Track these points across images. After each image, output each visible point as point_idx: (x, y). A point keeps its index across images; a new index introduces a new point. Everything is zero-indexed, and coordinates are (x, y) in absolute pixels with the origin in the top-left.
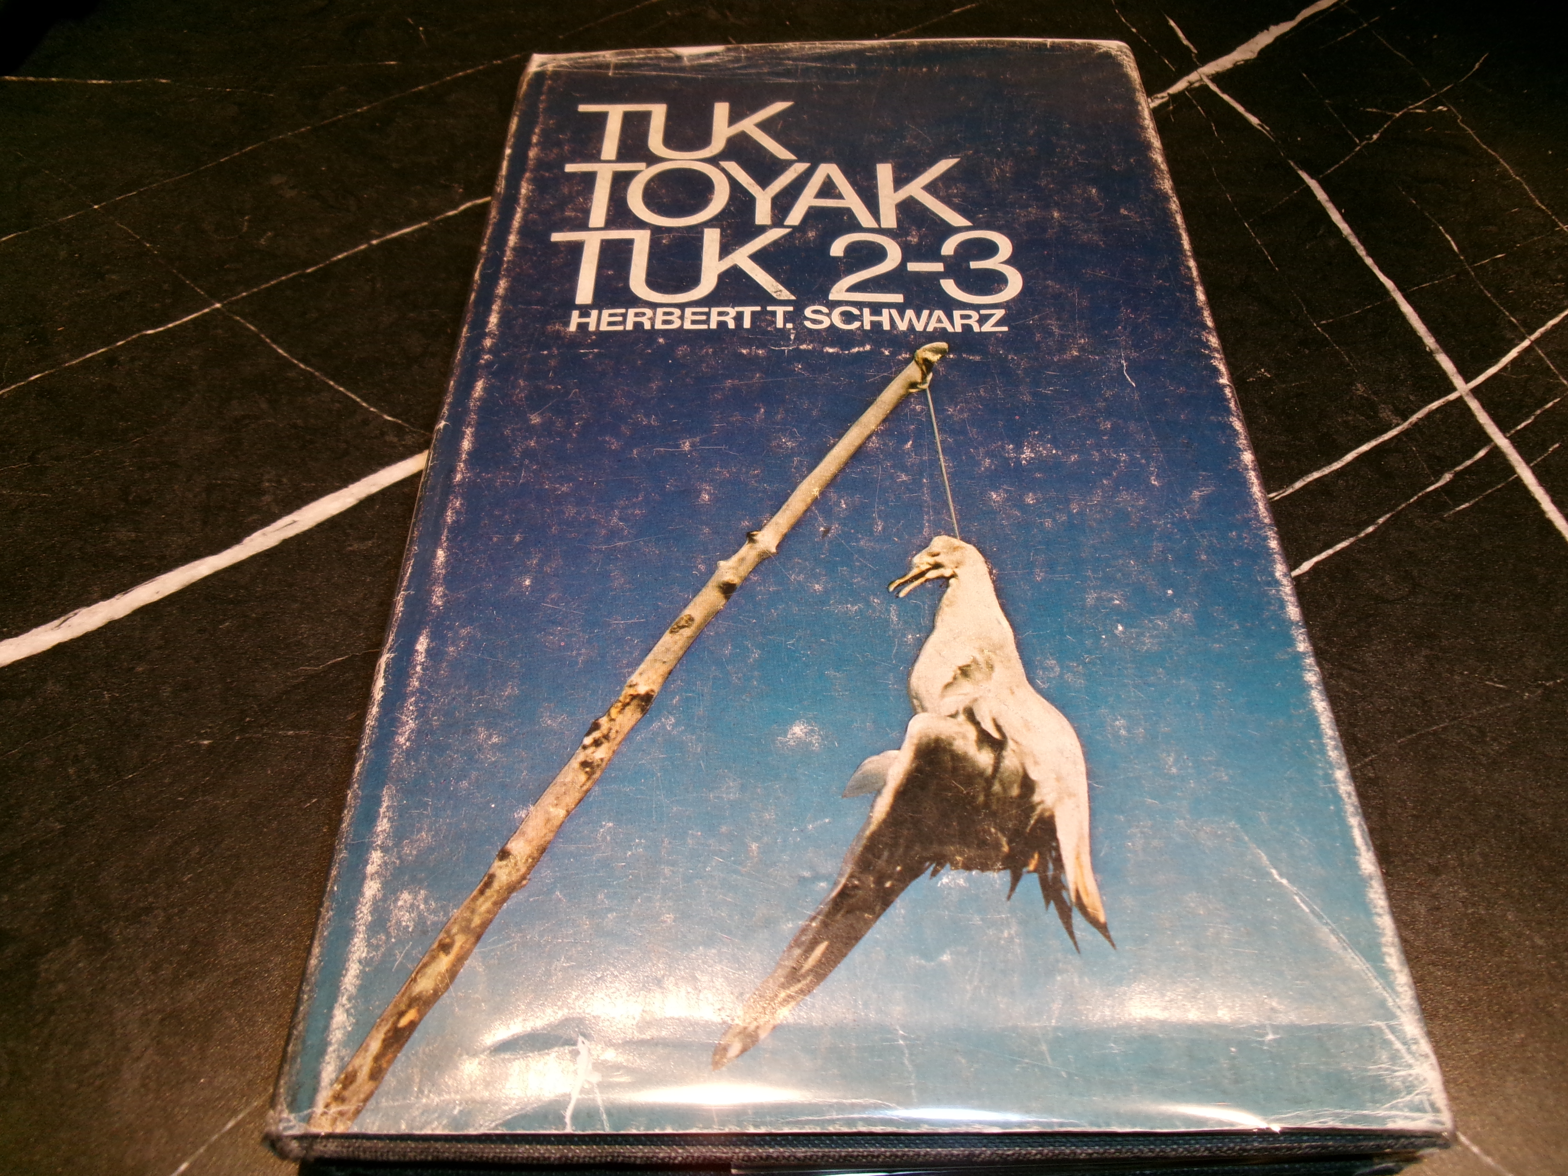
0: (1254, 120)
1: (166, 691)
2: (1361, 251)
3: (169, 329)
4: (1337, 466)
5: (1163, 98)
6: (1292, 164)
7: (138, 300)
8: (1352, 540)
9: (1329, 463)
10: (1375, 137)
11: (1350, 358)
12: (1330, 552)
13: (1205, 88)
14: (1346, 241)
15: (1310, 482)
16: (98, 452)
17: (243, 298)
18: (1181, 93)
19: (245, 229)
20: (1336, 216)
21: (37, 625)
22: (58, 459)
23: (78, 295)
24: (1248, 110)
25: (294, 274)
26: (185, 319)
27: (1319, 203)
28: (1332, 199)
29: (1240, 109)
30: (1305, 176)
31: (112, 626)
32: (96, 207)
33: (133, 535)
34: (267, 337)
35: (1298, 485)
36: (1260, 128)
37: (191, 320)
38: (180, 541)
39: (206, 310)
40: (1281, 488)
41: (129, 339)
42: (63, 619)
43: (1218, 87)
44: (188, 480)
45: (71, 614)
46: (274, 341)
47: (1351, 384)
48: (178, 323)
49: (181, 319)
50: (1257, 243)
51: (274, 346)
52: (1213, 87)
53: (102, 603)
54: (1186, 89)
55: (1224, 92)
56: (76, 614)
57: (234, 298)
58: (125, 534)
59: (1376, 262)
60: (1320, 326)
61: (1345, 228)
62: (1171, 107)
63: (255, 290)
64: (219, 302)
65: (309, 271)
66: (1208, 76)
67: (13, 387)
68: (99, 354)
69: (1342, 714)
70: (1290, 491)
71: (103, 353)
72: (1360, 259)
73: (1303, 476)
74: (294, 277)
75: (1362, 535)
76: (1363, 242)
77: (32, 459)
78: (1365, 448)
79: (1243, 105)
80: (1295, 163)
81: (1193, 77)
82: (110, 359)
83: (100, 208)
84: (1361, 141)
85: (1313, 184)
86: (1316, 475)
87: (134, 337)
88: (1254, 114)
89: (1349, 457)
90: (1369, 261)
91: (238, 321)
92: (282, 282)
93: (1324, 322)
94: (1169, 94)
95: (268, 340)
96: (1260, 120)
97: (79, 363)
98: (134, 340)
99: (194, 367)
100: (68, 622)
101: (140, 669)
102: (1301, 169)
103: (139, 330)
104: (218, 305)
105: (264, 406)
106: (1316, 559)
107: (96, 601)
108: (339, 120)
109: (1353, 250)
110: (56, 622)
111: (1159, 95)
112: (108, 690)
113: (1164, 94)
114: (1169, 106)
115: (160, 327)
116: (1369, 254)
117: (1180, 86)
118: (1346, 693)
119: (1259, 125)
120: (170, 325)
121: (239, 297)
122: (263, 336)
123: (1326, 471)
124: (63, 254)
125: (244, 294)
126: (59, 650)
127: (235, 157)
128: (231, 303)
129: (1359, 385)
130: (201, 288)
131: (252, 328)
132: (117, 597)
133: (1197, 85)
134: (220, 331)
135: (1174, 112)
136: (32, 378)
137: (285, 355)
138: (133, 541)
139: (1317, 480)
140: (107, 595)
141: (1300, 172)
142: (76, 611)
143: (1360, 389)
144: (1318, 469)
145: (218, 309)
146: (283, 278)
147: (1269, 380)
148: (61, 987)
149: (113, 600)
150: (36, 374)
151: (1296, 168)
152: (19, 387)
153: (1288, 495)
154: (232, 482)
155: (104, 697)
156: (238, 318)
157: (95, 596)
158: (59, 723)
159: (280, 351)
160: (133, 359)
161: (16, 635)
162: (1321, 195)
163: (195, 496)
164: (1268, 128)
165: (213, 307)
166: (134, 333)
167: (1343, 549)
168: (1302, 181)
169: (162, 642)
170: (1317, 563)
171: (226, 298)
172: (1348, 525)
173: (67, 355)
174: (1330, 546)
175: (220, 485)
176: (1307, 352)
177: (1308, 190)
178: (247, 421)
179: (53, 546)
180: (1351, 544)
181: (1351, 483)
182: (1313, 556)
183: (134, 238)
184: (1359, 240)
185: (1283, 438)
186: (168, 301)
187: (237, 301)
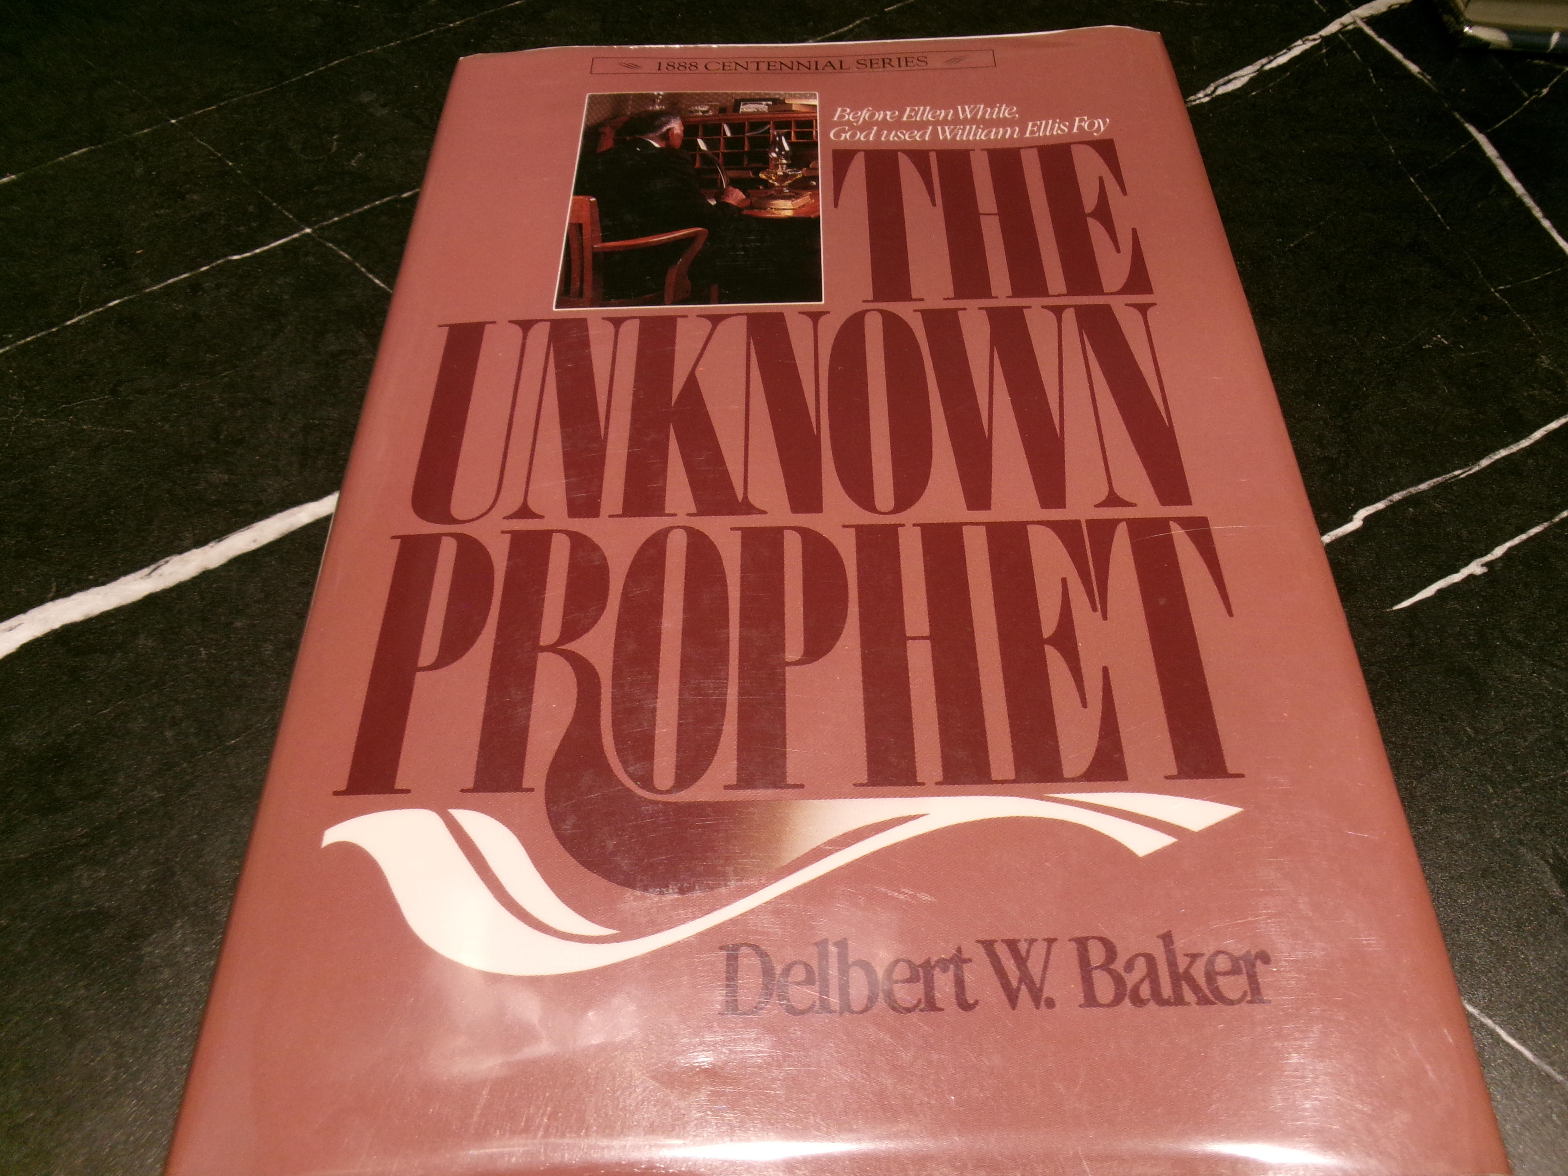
0: (1414, 68)
1: (268, 649)
2: (1537, 213)
3: (256, 255)
4: (1525, 443)
5: (1314, 40)
6: (1458, 116)
7: (222, 222)
8: (1546, 524)
9: (1517, 440)
10: (1545, 91)
11: (1532, 327)
12: (1524, 537)
13: (1358, 31)
14: (1519, 202)
15: (1498, 460)
16: (184, 386)
17: (335, 223)
18: (1334, 36)
19: (334, 149)
20: (1507, 175)
21: (125, 573)
22: (142, 392)
23: (157, 216)
24: (1407, 57)
25: (389, 198)
26: (273, 245)
27: (1488, 160)
28: (1503, 155)
29: (1398, 55)
30: (1472, 129)
31: (206, 577)
32: (173, 121)
33: (226, 477)
34: (363, 266)
35: (1485, 462)
36: (1421, 77)
37: (280, 246)
38: (277, 486)
39: (296, 235)
40: (1466, 465)
41: (214, 264)
42: (153, 567)
43: (1374, 30)
44: (284, 419)
45: (162, 562)
46: (370, 270)
47: (1534, 355)
48: (266, 248)
49: (269, 244)
50: (1424, 200)
51: (371, 276)
52: (1368, 31)
53: (194, 551)
54: (1339, 31)
55: (1380, 36)
56: (167, 562)
57: (325, 223)
58: (217, 476)
59: (1555, 225)
60: (1499, 291)
61: (1518, 187)
62: (1324, 51)
63: (348, 215)
64: (309, 227)
65: (405, 195)
66: (1362, 19)
67: (91, 313)
68: (181, 280)
69: (1546, 714)
70: (1476, 469)
71: (186, 278)
72: (1536, 221)
73: (1489, 454)
74: (389, 201)
75: (1557, 520)
76: (1539, 203)
77: (114, 392)
78: (1554, 425)
79: (1401, 51)
80: (1461, 115)
81: (1346, 19)
82: (194, 286)
83: (179, 122)
84: (1530, 96)
85: (1481, 138)
86: (1503, 453)
87: (219, 262)
88: (1414, 62)
89: (1538, 434)
90: (1546, 224)
91: (330, 248)
92: (376, 207)
93: (1501, 287)
94: (1321, 37)
95: (363, 270)
96: (1420, 68)
97: (160, 289)
98: (218, 265)
99: (285, 297)
100: (159, 571)
101: (238, 624)
102: (1468, 122)
103: (225, 255)
104: (308, 230)
105: (362, 340)
106: (1508, 544)
107: (187, 549)
108: (431, 34)
109: (1528, 211)
110: (146, 571)
111: (1311, 37)
112: (205, 647)
113: (1316, 36)
114: (1321, 50)
115: (247, 252)
116: (1546, 216)
117: (1333, 28)
118: (1550, 693)
119: (1419, 73)
120: (258, 251)
121: (330, 221)
122: (357, 265)
123: (1514, 448)
124: (139, 171)
125: (336, 219)
126: (151, 600)
127: (321, 71)
128: (322, 228)
129: (1543, 357)
130: (290, 212)
131: (346, 256)
132: (211, 544)
133: (1350, 27)
134: (311, 259)
135: (1327, 55)
136: (111, 304)
137: (382, 285)
138: (226, 484)
139: (1504, 458)
140: (200, 543)
141: (1467, 125)
142: (167, 559)
143: (1545, 361)
144: (1505, 446)
145: (308, 234)
146: (377, 203)
147: (1445, 347)
148: (166, 973)
149: (206, 548)
150: (115, 300)
151: (1462, 120)
152: (97, 313)
153: (1474, 473)
154: (331, 423)
155: (200, 654)
156: (331, 245)
157: (187, 543)
158: (153, 681)
159: (377, 281)
160: (218, 286)
161: (104, 583)
162: (1490, 151)
163: (292, 437)
164: (1429, 77)
165: (303, 232)
166: (218, 259)
167: (1537, 534)
168: (1469, 135)
169: (262, 595)
170: (1510, 549)
171: (316, 223)
172: (1541, 508)
173: (147, 280)
174: (1523, 531)
175: (317, 425)
176: (1486, 318)
177: (1476, 145)
178: (343, 358)
179: (141, 487)
180: (1546, 529)
181: (1541, 462)
182: (1505, 541)
183: (216, 156)
184: (1535, 201)
185: (1466, 412)
186: (254, 224)
187: (329, 226)
